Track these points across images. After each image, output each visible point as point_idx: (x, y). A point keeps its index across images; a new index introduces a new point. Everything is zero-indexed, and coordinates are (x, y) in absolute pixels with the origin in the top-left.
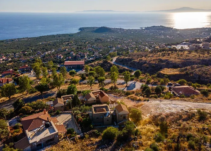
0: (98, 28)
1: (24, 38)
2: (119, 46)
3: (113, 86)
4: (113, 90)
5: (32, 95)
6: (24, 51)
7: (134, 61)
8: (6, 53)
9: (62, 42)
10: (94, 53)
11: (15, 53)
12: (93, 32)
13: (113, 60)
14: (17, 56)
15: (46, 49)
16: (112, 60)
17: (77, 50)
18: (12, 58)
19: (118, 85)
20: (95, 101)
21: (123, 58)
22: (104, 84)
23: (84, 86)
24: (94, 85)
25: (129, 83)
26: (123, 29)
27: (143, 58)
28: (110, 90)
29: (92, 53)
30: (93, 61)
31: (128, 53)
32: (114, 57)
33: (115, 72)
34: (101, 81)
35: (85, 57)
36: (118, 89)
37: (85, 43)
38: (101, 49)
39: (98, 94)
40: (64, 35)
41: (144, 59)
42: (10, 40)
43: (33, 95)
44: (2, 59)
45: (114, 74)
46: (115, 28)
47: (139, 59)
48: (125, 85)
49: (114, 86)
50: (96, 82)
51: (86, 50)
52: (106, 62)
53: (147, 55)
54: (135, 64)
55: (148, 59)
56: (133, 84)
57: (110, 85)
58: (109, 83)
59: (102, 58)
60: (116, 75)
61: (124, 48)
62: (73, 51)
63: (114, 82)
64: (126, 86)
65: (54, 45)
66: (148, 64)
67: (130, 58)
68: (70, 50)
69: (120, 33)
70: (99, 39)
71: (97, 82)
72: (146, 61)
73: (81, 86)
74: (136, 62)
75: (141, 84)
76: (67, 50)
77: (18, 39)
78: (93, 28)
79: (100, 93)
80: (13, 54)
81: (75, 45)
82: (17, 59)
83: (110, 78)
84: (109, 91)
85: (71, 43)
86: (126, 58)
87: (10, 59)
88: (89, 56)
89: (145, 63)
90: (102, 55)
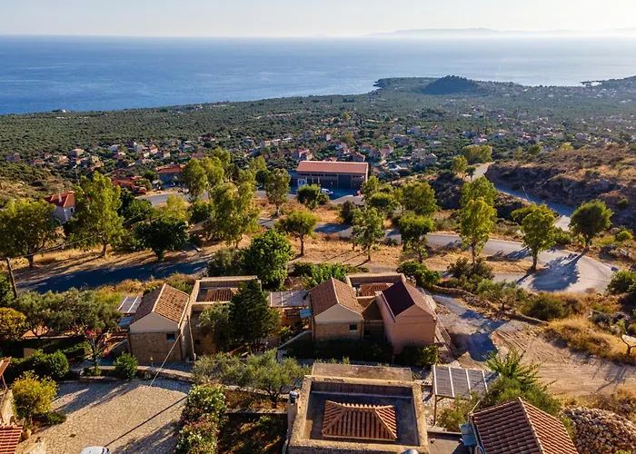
0: (434, 81)
1: (218, 103)
2: (501, 132)
3: (465, 260)
4: (466, 280)
5: (122, 258)
6: (208, 135)
7: (560, 180)
8: (162, 138)
9: (318, 118)
10: (410, 149)
11: (183, 140)
12: (417, 92)
13: (474, 169)
14: (186, 146)
15: (270, 133)
16: (471, 172)
17: (359, 140)
18: (172, 153)
19: (490, 259)
20: (353, 327)
21: (517, 168)
22: (427, 248)
23: (341, 246)
24: (384, 247)
25: (546, 257)
26: (518, 86)
27: (603, 168)
28: (450, 278)
29: (404, 150)
30: (404, 174)
31: (535, 150)
32: (481, 162)
33: (482, 200)
34: (412, 234)
35: (380, 160)
36: (490, 277)
37: (387, 120)
38: (437, 139)
39: (379, 293)
40: (330, 99)
41: (604, 170)
42: (183, 107)
43: (127, 259)
44: (148, 154)
45: (476, 209)
46: (490, 82)
47: (582, 172)
48: (527, 263)
49: (470, 262)
50: (393, 237)
51: (387, 141)
52: (449, 178)
53: (621, 159)
54: (565, 189)
55: (625, 172)
56: (566, 262)
57: (453, 258)
58: (450, 248)
59: (437, 166)
60: (486, 213)
61: (521, 140)
62: (344, 140)
63: (473, 245)
64: (532, 270)
65: (297, 123)
66: (624, 191)
67: (546, 166)
68: (336, 140)
69: (507, 97)
70: (433, 112)
71: (398, 237)
72: (614, 179)
73: (329, 246)
74: (570, 181)
75: (607, 268)
76: (328, 137)
77: (203, 105)
78: (421, 80)
79: (389, 285)
80: (179, 141)
81: (357, 125)
82: (184, 156)
83: (457, 230)
84: (443, 285)
85: (345, 118)
86: (530, 165)
87: (167, 155)
88: (394, 158)
89: (611, 188)
90: (439, 157)
